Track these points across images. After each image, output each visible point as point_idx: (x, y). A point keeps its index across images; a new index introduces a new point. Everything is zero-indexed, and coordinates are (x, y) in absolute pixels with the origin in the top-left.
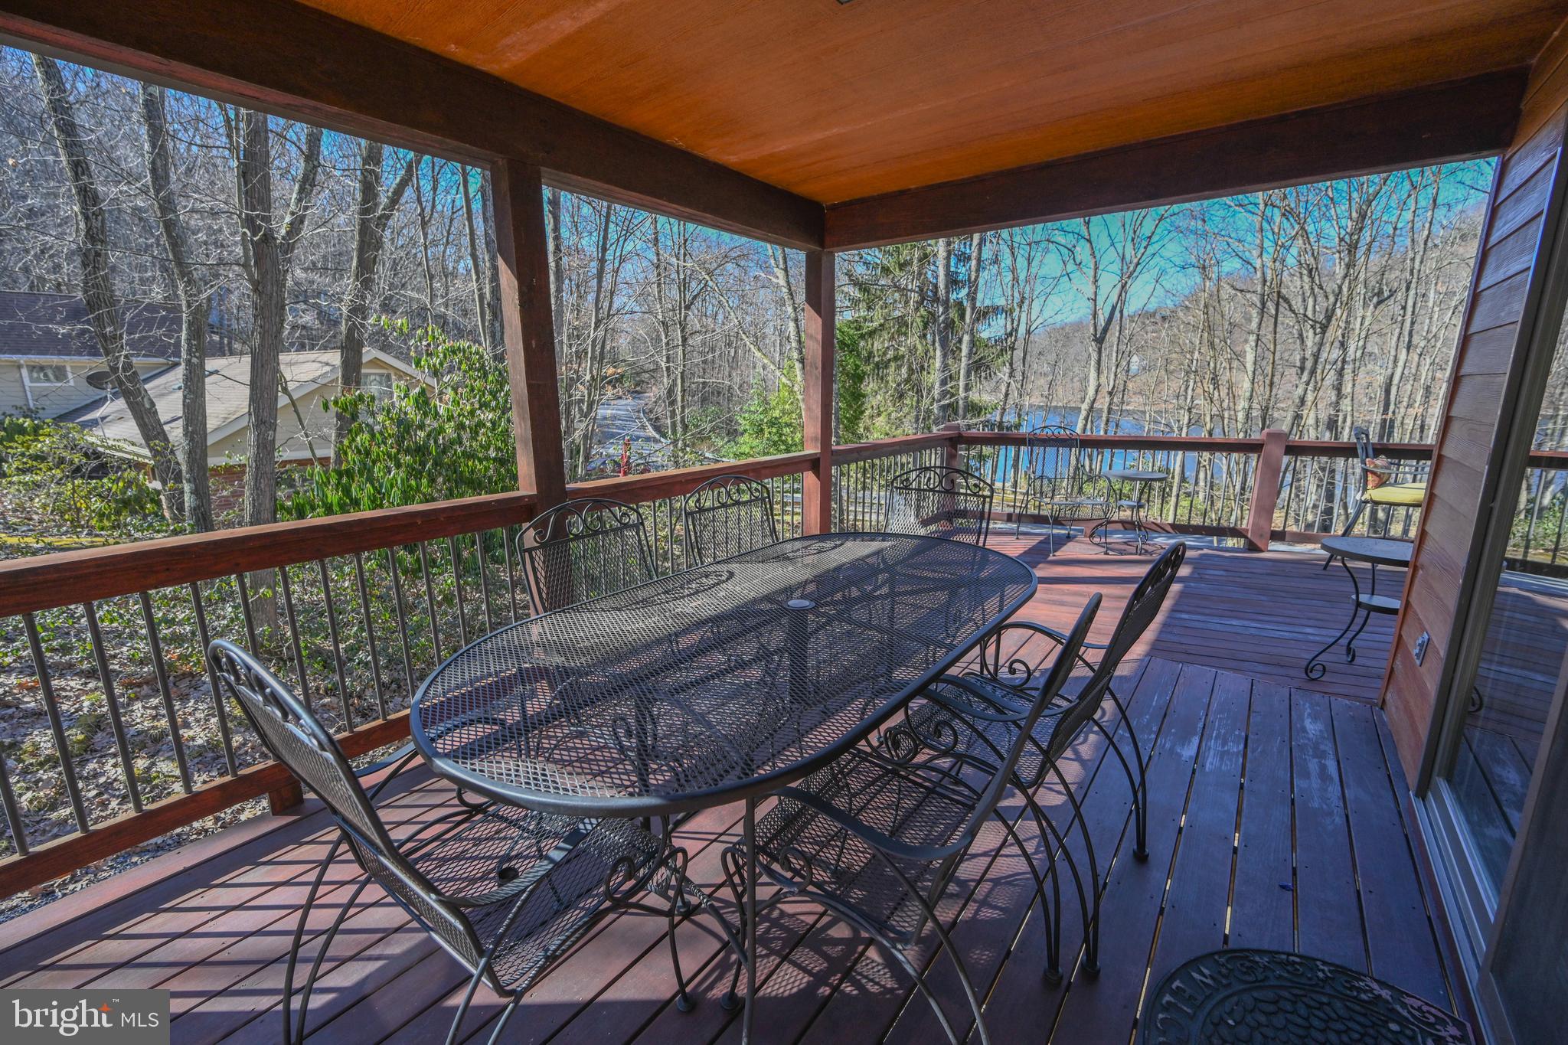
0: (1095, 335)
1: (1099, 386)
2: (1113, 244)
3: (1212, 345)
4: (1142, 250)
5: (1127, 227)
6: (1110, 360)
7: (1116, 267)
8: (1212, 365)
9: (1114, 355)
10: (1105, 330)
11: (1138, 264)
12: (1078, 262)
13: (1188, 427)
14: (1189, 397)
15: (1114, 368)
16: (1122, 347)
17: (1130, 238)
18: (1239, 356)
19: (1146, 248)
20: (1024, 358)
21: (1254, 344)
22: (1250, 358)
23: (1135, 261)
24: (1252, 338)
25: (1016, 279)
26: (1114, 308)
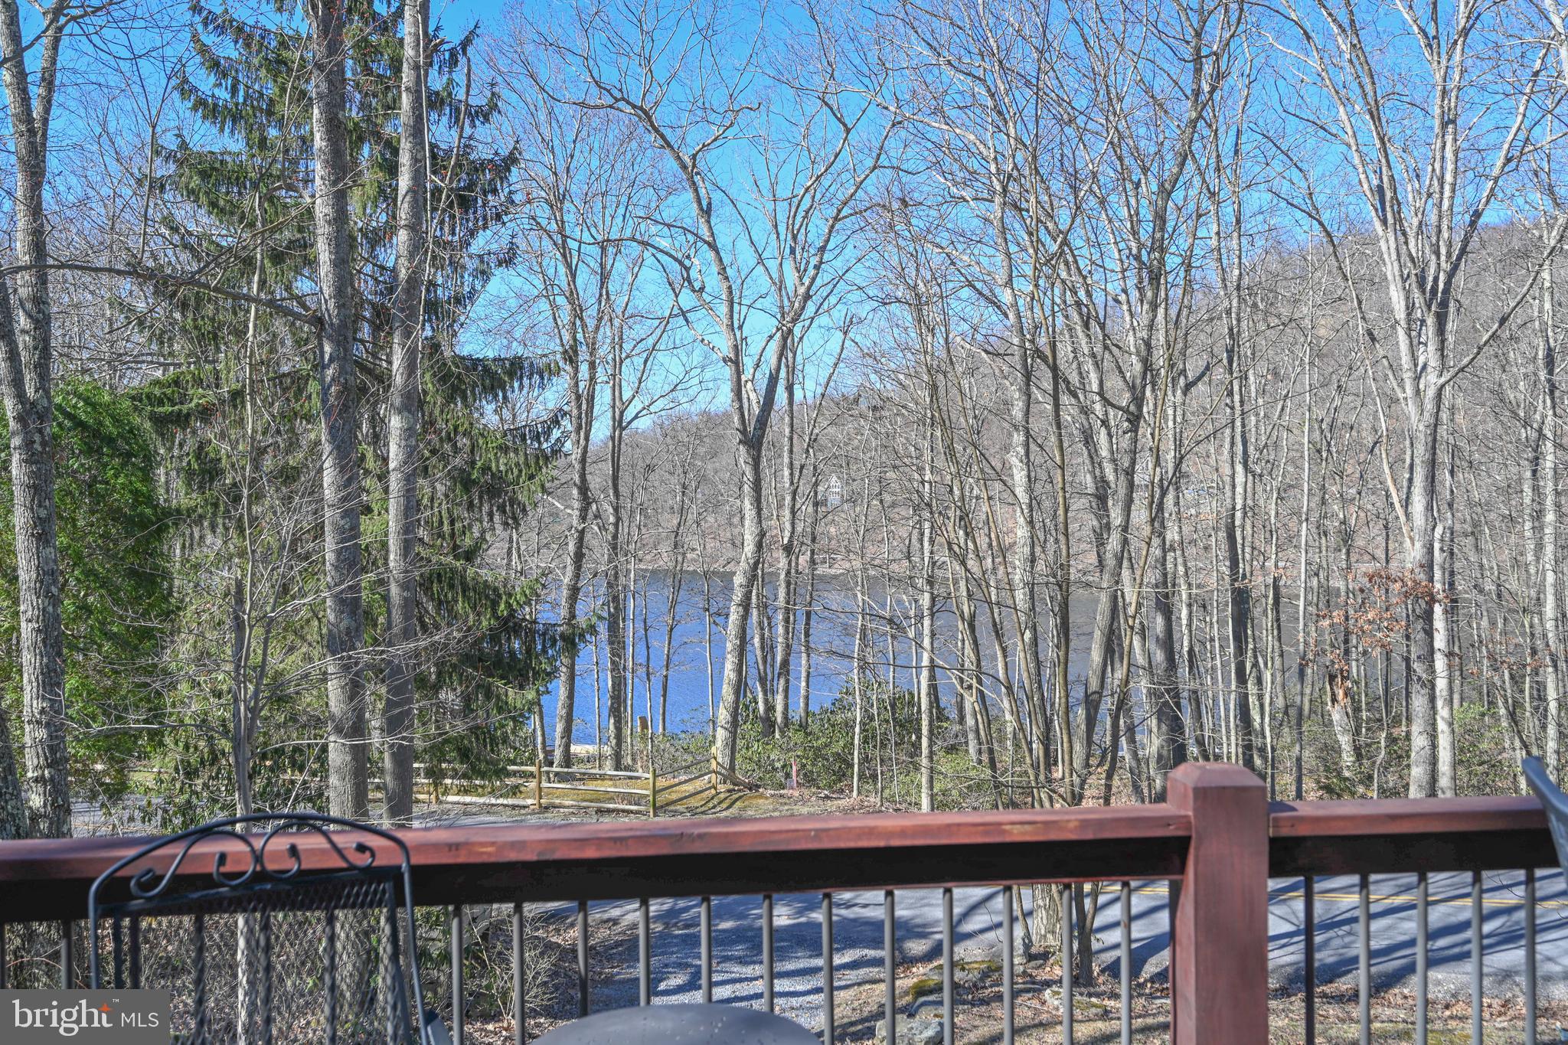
0: (744, 432)
1: (762, 534)
2: (761, 261)
3: (951, 451)
4: (811, 272)
5: (782, 229)
6: (779, 479)
7: (770, 303)
8: (957, 492)
9: (787, 472)
10: (763, 421)
11: (807, 297)
12: (697, 285)
13: (932, 615)
14: (927, 554)
15: (788, 498)
16: (799, 459)
17: (788, 251)
18: (1002, 476)
19: (817, 267)
20: (615, 478)
21: (1021, 450)
22: (1019, 476)
23: (802, 290)
24: (1018, 438)
25: (578, 312)
26: (773, 380)
